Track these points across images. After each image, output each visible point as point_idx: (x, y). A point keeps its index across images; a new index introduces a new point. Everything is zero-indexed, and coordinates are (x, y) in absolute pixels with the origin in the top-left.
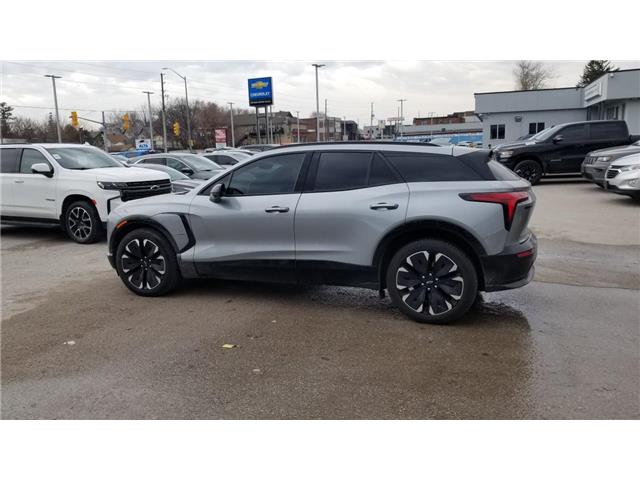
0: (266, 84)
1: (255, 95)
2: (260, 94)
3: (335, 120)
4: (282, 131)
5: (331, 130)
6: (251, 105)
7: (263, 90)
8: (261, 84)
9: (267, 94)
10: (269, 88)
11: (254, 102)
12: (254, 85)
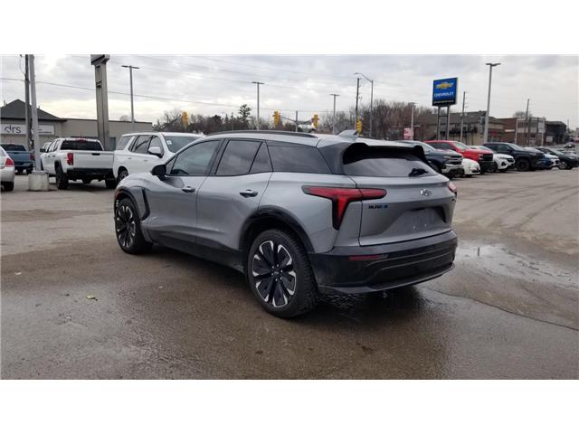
0: (451, 85)
1: (439, 95)
2: (444, 94)
3: (538, 120)
4: (475, 131)
5: (533, 130)
6: (434, 105)
7: (448, 90)
8: (446, 85)
9: (452, 93)
10: (454, 89)
11: (437, 102)
12: (438, 86)
